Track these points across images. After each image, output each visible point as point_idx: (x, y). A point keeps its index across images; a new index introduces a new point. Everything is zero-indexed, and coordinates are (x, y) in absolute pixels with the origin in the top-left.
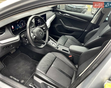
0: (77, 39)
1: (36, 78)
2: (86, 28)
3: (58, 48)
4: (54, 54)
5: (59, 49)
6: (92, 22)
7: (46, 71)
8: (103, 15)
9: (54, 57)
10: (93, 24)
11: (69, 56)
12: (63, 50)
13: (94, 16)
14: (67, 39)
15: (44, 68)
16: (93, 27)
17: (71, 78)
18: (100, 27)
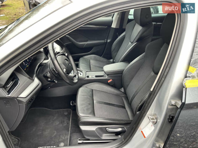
0: (101, 56)
1: (83, 128)
2: (108, 37)
3: (88, 77)
4: (87, 86)
5: (90, 77)
6: (114, 26)
7: (93, 113)
8: (125, 14)
9: (90, 91)
10: (115, 29)
11: (109, 82)
12: (96, 76)
13: (112, 18)
14: (89, 61)
15: (87, 109)
16: (117, 33)
17: (124, 107)
18: (126, 30)
